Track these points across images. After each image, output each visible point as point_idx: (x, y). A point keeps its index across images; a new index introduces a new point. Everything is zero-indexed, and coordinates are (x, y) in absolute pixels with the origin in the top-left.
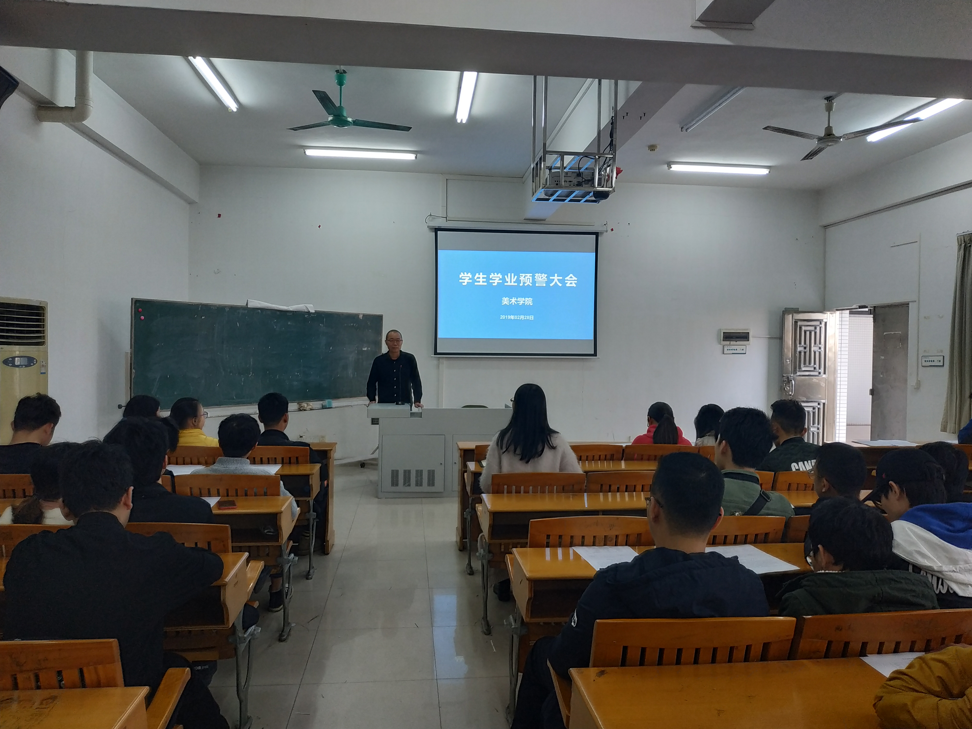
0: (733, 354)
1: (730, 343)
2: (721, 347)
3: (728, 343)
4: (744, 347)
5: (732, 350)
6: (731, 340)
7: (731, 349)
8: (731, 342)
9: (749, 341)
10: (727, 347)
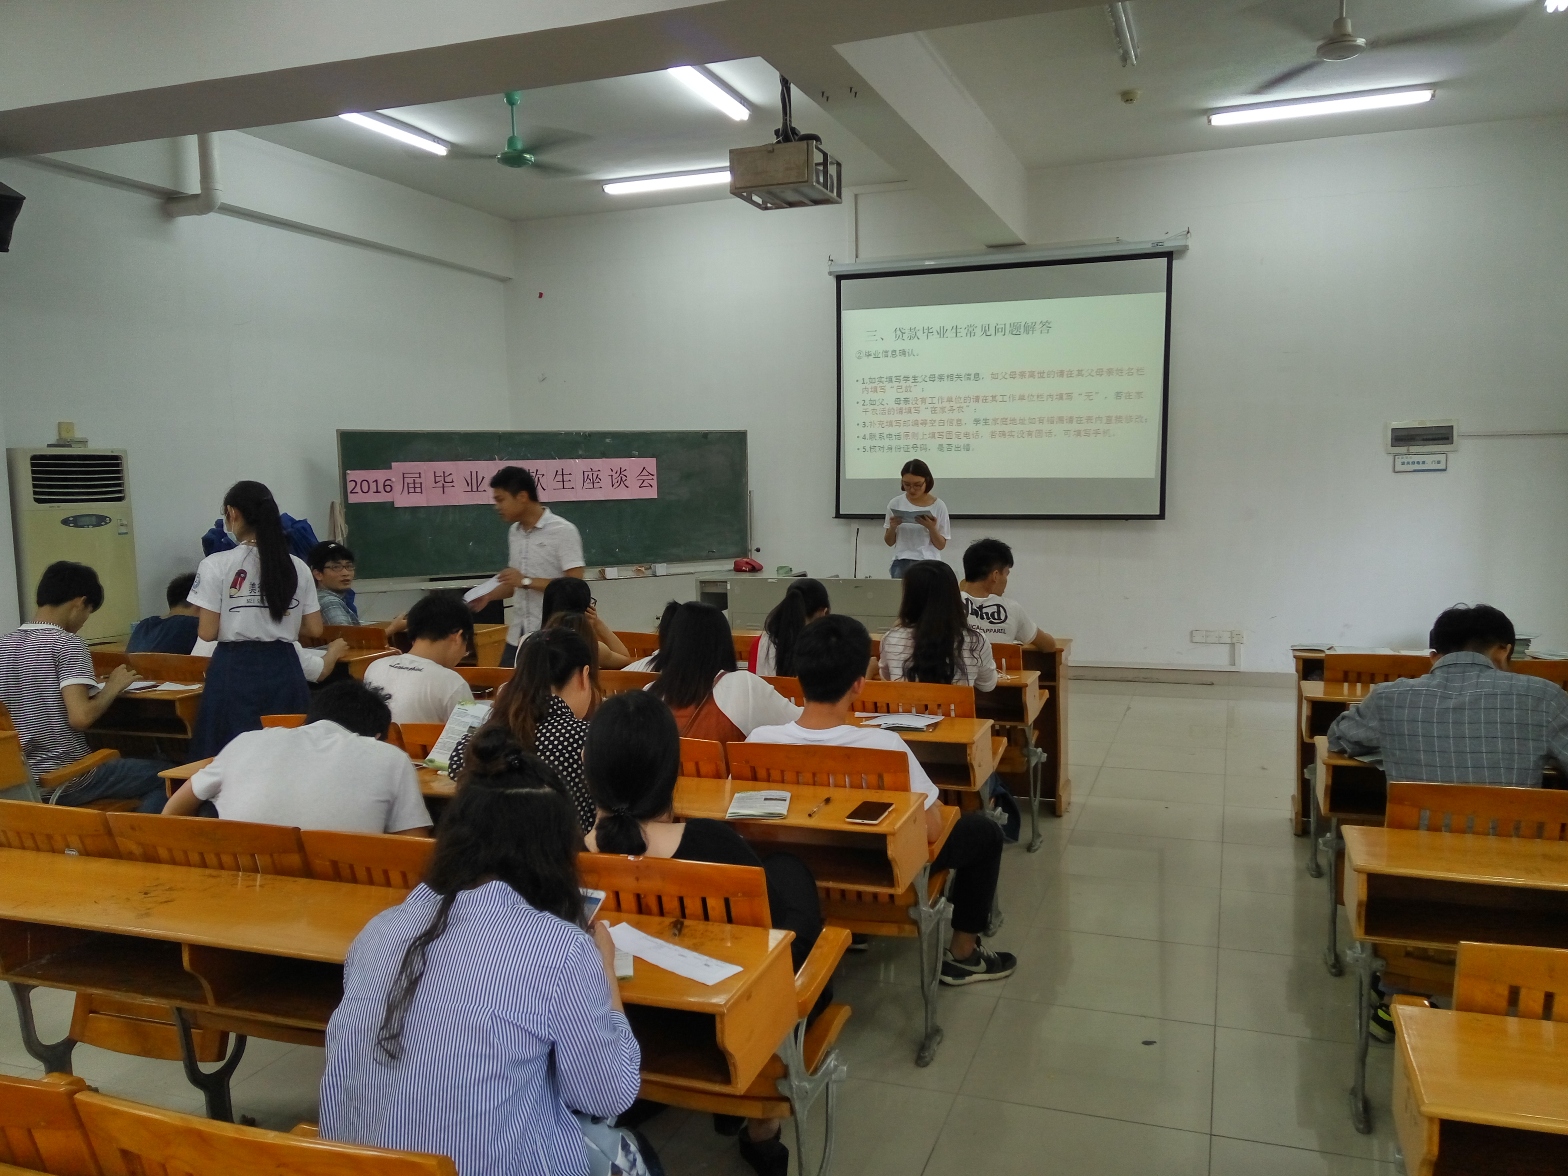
0: (1415, 471)
1: (1408, 450)
2: (1391, 458)
3: (1403, 449)
4: (1442, 458)
5: (1408, 463)
6: (1413, 443)
7: (1411, 461)
8: (1410, 448)
9: (1452, 443)
10: (1402, 458)
